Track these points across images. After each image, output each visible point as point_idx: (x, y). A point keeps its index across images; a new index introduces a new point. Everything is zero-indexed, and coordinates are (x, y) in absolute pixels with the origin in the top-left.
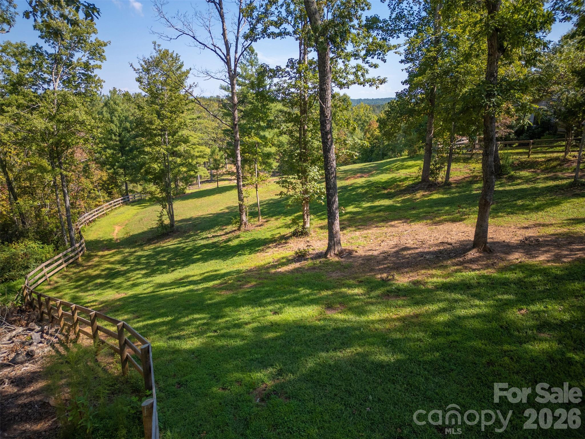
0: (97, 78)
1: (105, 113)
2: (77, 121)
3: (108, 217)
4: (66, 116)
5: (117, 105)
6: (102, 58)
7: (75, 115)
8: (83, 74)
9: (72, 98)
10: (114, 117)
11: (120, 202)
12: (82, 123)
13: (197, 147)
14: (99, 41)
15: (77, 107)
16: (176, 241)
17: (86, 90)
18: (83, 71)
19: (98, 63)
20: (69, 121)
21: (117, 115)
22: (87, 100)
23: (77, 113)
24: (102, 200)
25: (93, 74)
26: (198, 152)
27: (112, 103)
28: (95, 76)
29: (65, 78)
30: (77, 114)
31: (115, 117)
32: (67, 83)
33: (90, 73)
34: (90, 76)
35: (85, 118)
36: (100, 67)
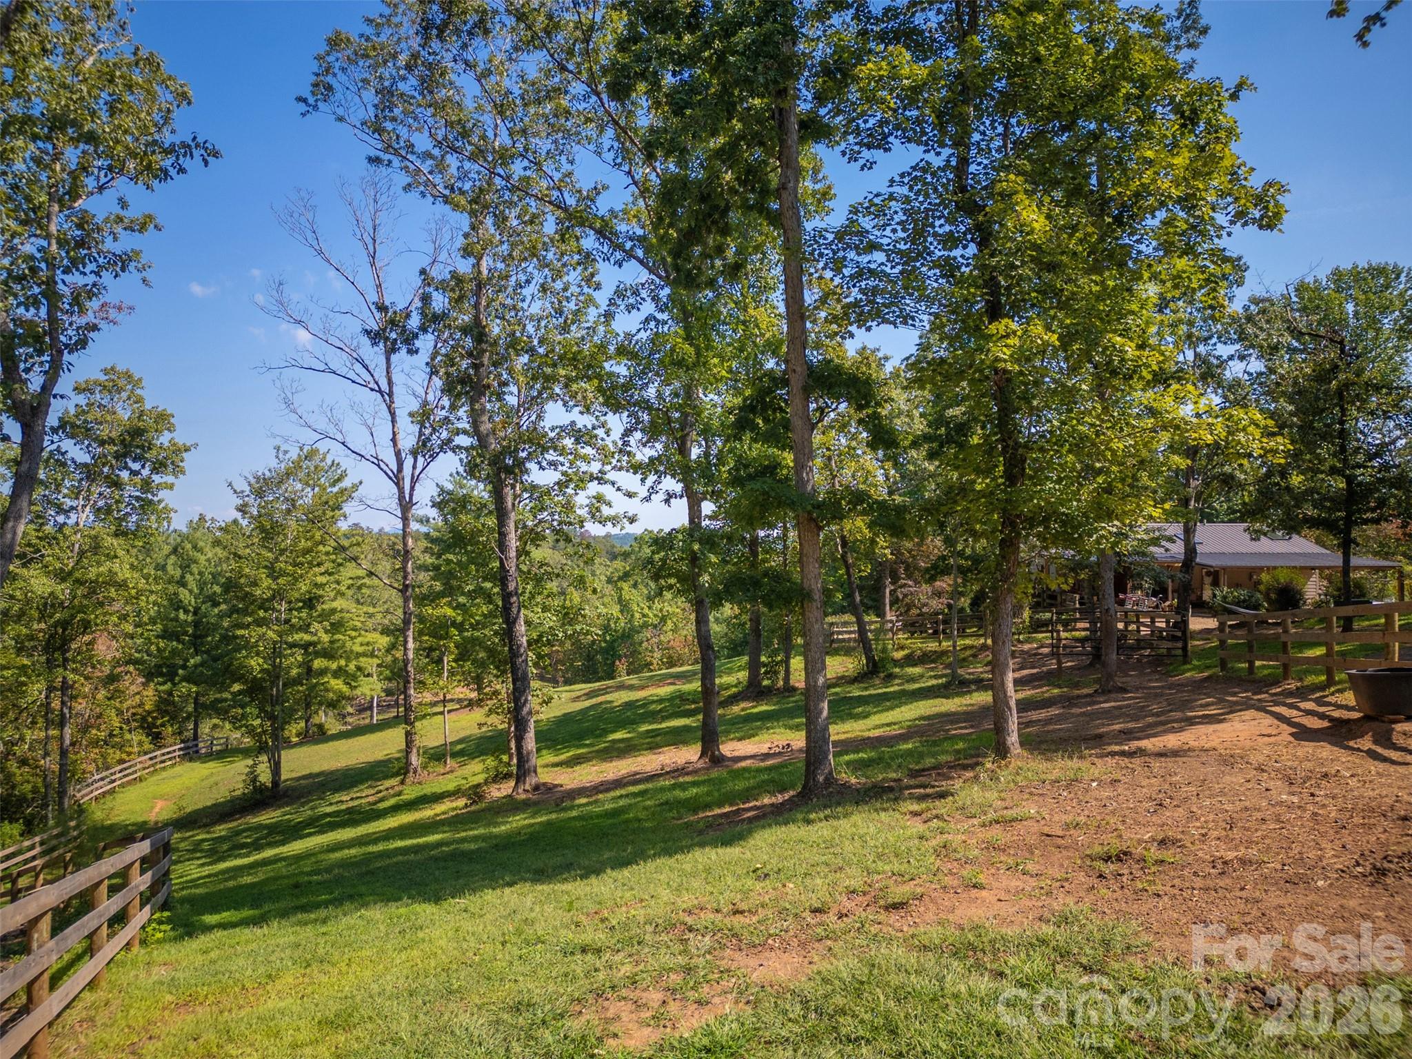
0: (162, 505)
1: (169, 568)
2: (112, 581)
3: (143, 784)
4: (93, 573)
5: (201, 551)
6: (178, 471)
7: (110, 571)
8: (138, 499)
9: (109, 541)
10: (188, 576)
11: (177, 753)
12: (122, 585)
13: (360, 635)
14: (174, 445)
15: (116, 557)
16: (278, 813)
17: (138, 526)
18: (138, 494)
19: (170, 479)
20: (96, 581)
21: (195, 571)
22: (137, 543)
23: (116, 567)
24: (136, 750)
25: (156, 499)
26: (362, 645)
27: (189, 546)
28: (160, 501)
29: (101, 503)
30: (114, 570)
31: (192, 574)
32: (102, 512)
33: (150, 496)
34: (151, 502)
35: (128, 575)
36: (171, 487)
